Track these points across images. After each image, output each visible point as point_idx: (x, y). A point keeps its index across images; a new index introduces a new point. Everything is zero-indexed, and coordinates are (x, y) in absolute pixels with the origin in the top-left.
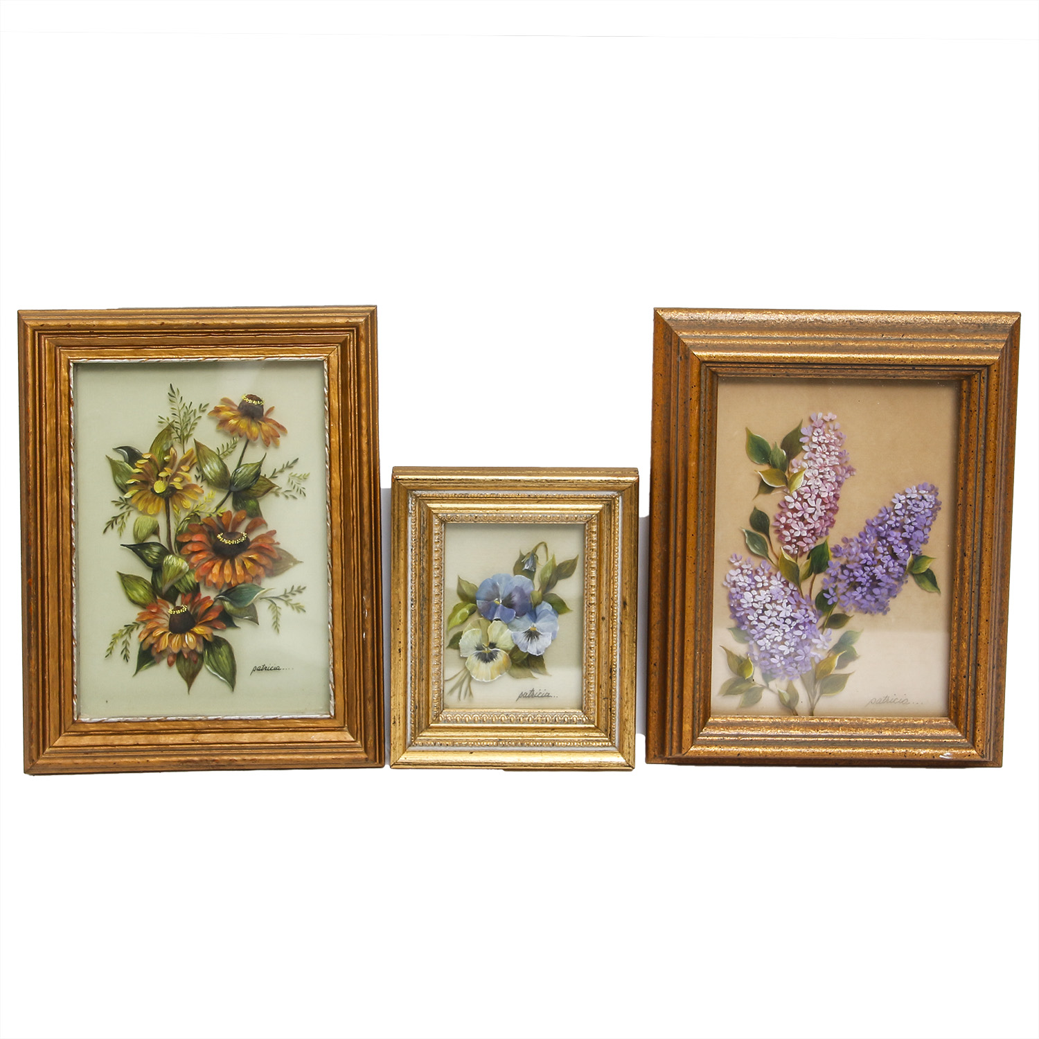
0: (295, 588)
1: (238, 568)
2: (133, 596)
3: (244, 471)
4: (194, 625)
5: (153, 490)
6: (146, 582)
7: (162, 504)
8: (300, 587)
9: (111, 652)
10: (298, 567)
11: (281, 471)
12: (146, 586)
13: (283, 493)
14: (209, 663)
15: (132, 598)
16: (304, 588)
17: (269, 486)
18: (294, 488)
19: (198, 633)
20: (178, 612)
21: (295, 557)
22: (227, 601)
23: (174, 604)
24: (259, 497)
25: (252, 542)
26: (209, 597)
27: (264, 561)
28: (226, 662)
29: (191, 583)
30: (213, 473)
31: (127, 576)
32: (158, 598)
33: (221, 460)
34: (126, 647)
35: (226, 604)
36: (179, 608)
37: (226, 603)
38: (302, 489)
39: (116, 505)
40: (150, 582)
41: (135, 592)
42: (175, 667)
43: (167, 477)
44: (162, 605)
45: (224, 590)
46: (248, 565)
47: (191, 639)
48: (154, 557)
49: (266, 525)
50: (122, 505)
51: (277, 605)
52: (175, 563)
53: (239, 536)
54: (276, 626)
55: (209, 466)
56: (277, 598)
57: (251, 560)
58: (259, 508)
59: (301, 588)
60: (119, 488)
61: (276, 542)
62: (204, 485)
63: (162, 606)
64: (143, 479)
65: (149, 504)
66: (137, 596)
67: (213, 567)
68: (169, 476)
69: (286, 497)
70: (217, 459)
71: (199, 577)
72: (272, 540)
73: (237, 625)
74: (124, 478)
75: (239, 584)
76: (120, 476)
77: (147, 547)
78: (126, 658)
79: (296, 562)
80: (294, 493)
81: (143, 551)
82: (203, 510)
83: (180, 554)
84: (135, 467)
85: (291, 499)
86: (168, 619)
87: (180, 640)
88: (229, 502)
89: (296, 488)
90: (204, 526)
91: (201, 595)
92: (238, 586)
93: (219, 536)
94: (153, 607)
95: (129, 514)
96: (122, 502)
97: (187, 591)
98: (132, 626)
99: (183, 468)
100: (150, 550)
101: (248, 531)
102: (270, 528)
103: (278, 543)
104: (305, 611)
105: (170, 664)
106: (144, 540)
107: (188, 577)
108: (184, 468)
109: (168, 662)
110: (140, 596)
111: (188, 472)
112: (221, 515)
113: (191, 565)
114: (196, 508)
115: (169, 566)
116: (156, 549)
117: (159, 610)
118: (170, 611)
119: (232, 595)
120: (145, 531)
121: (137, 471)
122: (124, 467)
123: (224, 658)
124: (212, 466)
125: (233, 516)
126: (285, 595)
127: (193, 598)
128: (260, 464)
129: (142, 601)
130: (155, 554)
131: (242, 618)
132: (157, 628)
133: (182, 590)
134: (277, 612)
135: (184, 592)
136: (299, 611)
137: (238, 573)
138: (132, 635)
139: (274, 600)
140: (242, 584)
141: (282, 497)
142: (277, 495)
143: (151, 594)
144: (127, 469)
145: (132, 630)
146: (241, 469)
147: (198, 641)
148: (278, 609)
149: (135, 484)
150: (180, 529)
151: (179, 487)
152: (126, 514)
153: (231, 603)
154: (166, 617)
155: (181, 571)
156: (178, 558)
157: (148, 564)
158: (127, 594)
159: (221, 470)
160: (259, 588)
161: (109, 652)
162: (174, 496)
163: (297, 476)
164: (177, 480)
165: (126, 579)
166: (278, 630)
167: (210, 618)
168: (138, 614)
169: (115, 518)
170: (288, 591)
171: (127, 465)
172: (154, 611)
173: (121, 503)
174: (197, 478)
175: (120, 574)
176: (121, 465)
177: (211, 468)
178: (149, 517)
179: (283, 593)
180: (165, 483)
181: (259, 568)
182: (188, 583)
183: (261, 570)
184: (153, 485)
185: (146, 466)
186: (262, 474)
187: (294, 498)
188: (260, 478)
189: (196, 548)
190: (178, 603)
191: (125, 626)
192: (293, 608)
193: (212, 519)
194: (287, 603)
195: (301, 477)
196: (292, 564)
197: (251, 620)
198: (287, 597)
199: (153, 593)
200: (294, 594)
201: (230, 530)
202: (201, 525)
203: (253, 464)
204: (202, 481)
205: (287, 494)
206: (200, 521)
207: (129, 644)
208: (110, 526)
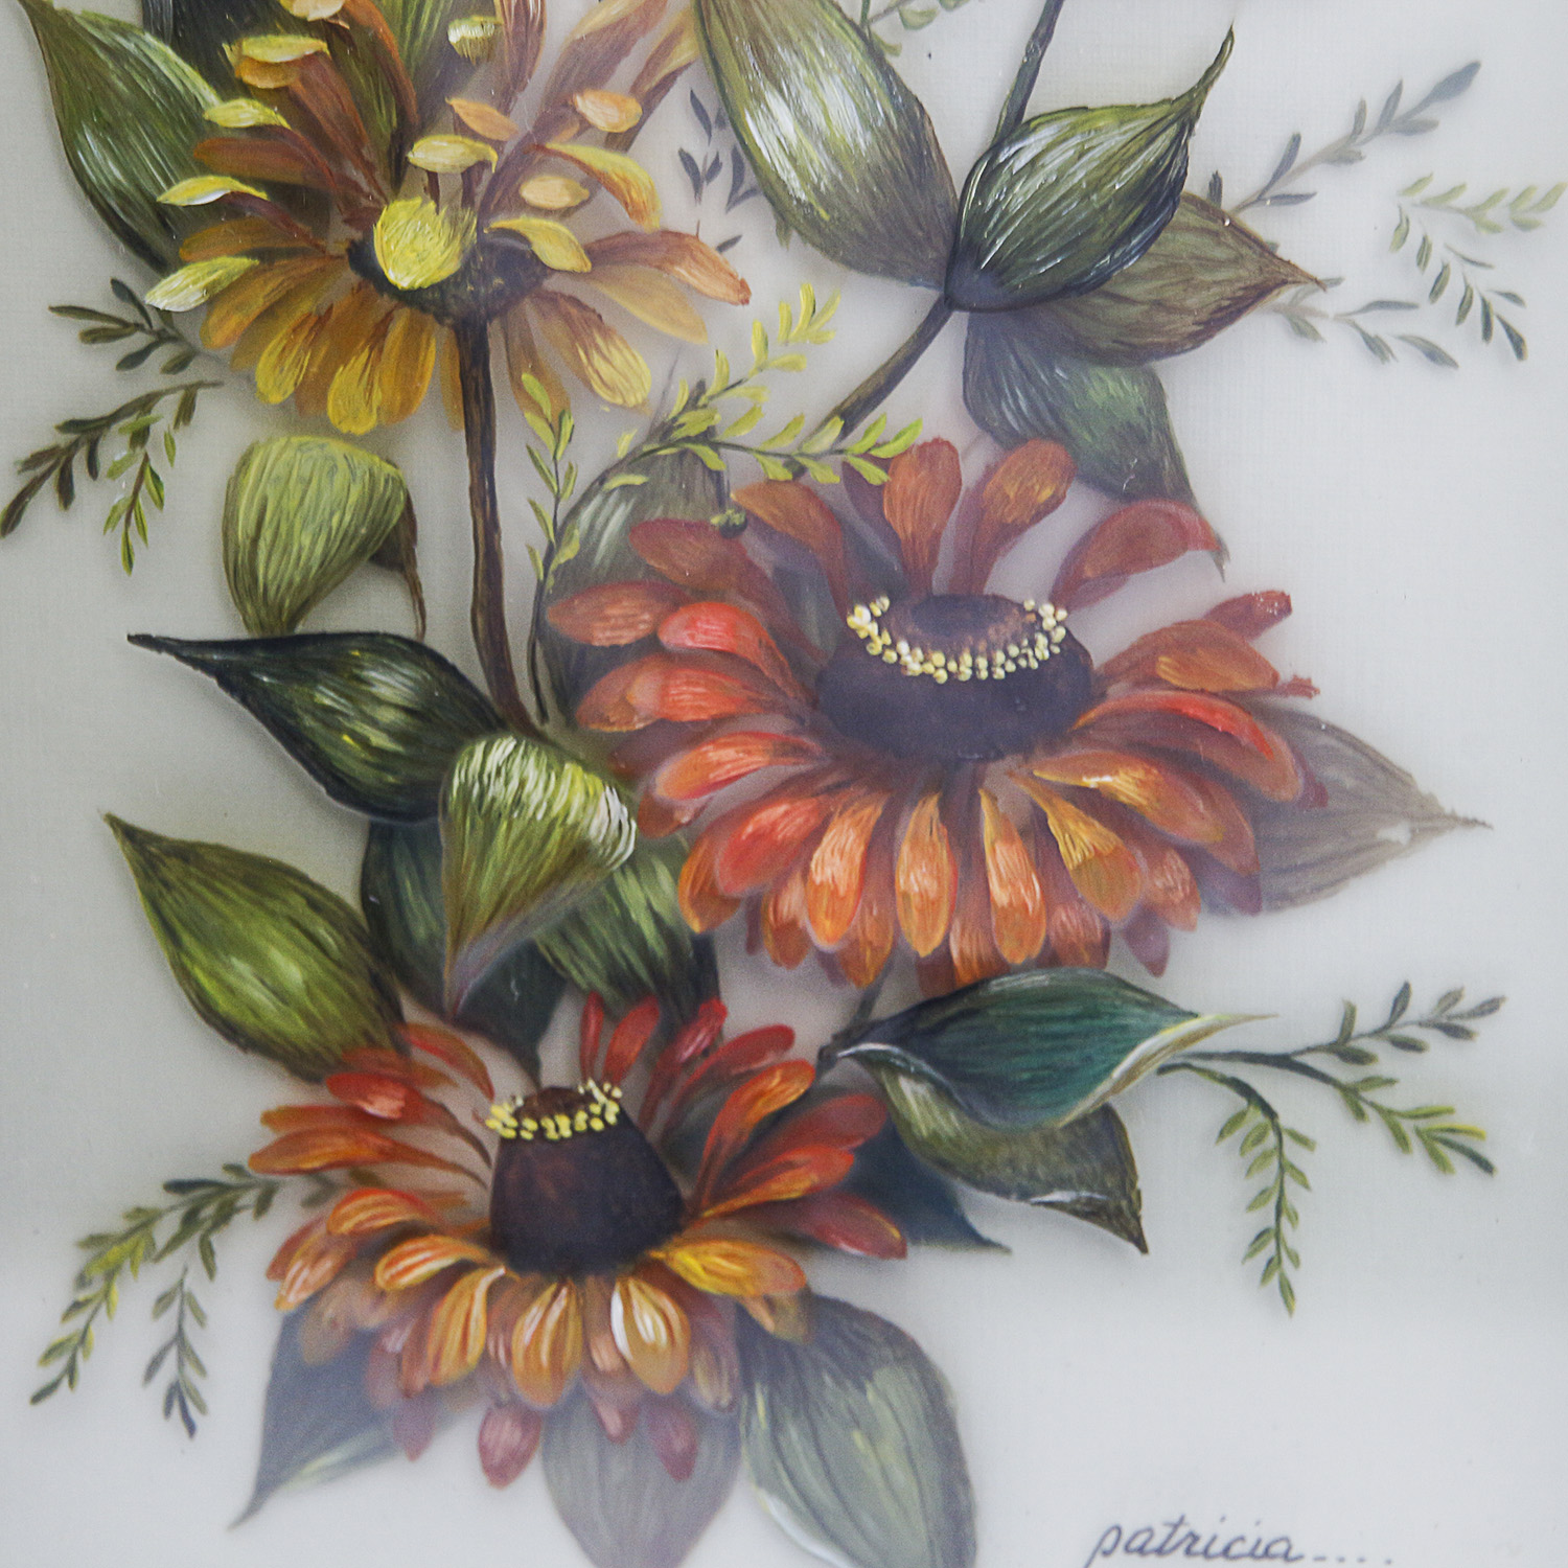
0: (1422, 1003)
1: (1003, 860)
2: (230, 990)
3: (1055, 160)
4: (675, 1220)
5: (361, 257)
6: (319, 900)
7: (436, 356)
8: (1452, 997)
9: (71, 1371)
10: (1445, 853)
11: (1343, 155)
12: (322, 931)
13: (1346, 319)
14: (780, 1477)
15: (223, 1004)
16: (1490, 1006)
17: (1248, 273)
18: (1436, 291)
19: (706, 1283)
20: (560, 1127)
21: (1424, 783)
22: (919, 1076)
23: (530, 1065)
24: (1172, 349)
25: (1112, 671)
26: (782, 1036)
27: (1198, 824)
28: (901, 1476)
29: (648, 929)
30: (818, 161)
31: (187, 853)
32: (412, 1012)
33: (876, 53)
34: (180, 1338)
35: (913, 1097)
36: (565, 1100)
37: (906, 1085)
38: (1500, 307)
39: (91, 337)
40: (351, 898)
41: (241, 966)
42: (532, 1482)
43: (470, 175)
44: (435, 1062)
45: (888, 1005)
46: (1078, 838)
47: (650, 1324)
48: (379, 739)
49: (1216, 547)
50: (138, 341)
51: (1284, 1121)
52: (535, 795)
53: (1012, 623)
54: (1273, 1264)
55: (795, 106)
56: (1284, 1062)
57: (1098, 805)
58: (1165, 432)
59: (1467, 1003)
60: (107, 214)
61: (1285, 675)
62: (753, 224)
63: (437, 1078)
64: (294, 175)
65: (341, 356)
66: (259, 995)
67: (814, 837)
68: (483, 164)
69: (1376, 347)
70: (855, 56)
71: (706, 895)
72: (1256, 665)
73: (986, 1230)
74: (148, 156)
75: (1003, 968)
76: (110, 130)
77: (331, 668)
78: (181, 1402)
79: (1430, 820)
80: (1433, 323)
81: (295, 693)
82: (742, 435)
83: (570, 722)
84: (229, 85)
85: (1407, 362)
86: (488, 1175)
87: (573, 1327)
88: (942, 363)
89: (1453, 291)
90: (752, 543)
91: (722, 1013)
92: (995, 986)
93: (861, 619)
94: (378, 1081)
95: (186, 412)
96: (129, 314)
97: (621, 979)
98: (221, 1188)
99: (591, 106)
100: (355, 687)
101: (1070, 589)
102: (1246, 574)
103: (1304, 688)
104: (1486, 1166)
105: (500, 1470)
106: (294, 619)
107: (633, 892)
108: (601, 109)
109: (484, 1450)
110: (280, 994)
111: (620, 141)
112: (874, 475)
113: (651, 816)
114: (693, 403)
115: (490, 818)
116: (392, 685)
117: (419, 1110)
118: (500, 1118)
119: (950, 1039)
120: (309, 545)
121: (242, 113)
122: (148, 70)
123: (890, 1450)
124: (810, 106)
125: (971, 470)
126: (1344, 1049)
127: (671, 1035)
128: (1184, 113)
129: (296, 1028)
130: (387, 716)
131: (1024, 1195)
132: (404, 1234)
133: (588, 974)
134: (1284, 1167)
135: (602, 987)
136: (1441, 1164)
137: (1000, 895)
138: (220, 1261)
139: (1262, 1081)
140: (1025, 968)
141: (1338, 348)
142: (1302, 328)
143: (360, 986)
144: (166, 88)
145: (224, 1216)
146: (1033, 144)
147: (697, 1337)
148: (1291, 1150)
149: (227, 207)
150: (567, 553)
151: (556, 248)
152: (167, 408)
153: (940, 1091)
154: (470, 1158)
155: (579, 853)
156: (558, 754)
157: (340, 786)
158: (184, 976)
159: (882, 136)
160: (1155, 1003)
161: (59, 1365)
162: (528, 308)
163: (1463, 201)
164: (542, 190)
165: (172, 870)
166: (1287, 1291)
167: (793, 1184)
168: (269, 1118)
169: (86, 432)
170: (1370, 1016)
171: (163, 56)
172: (382, 1106)
173: (124, 329)
174: (697, 177)
175: (129, 834)
176: (118, 54)
177: (803, 121)
178: (337, 448)
179: (1328, 1032)
180: (454, 223)
181: (1155, 861)
182: (626, 924)
183: (1173, 876)
184: (365, 219)
185: (304, 80)
186: (1195, 184)
187: (1435, 355)
188: (1183, 215)
189: (691, 698)
190: (557, 1060)
191: (176, 1187)
192: (1401, 1141)
193: (810, 494)
194: (1352, 1097)
195: (1493, 215)
196: (1398, 833)
197: (1092, 1213)
198: (1360, 1058)
199: (376, 982)
200: (1410, 1046)
201: (941, 578)
202: (730, 532)
203: (1125, 112)
204: (733, 200)
205: (1375, 324)
206: (721, 501)
207: (201, 1318)
208: (49, 487)
